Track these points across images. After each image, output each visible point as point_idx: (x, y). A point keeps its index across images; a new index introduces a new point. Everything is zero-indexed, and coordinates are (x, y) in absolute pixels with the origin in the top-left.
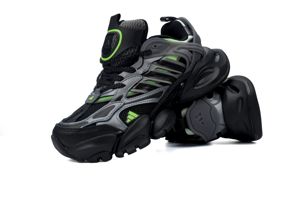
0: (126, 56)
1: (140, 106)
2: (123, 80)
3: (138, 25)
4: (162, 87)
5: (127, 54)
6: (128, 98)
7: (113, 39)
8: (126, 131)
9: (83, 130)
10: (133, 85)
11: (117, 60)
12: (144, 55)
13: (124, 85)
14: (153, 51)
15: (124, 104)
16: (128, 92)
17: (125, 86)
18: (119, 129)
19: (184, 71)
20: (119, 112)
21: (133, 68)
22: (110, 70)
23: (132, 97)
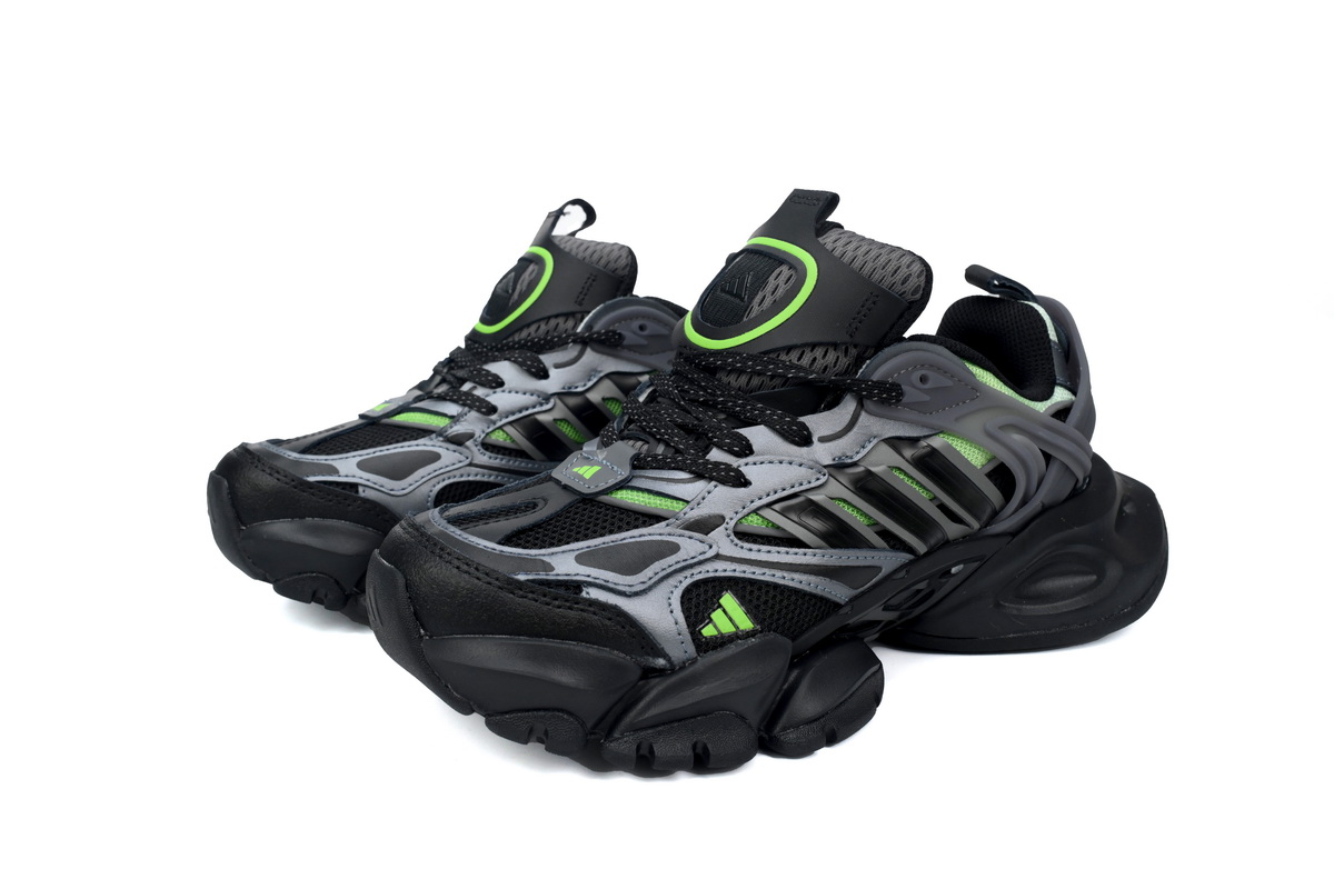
0: (799, 368)
1: (772, 593)
2: (747, 455)
3: (895, 272)
4: (884, 549)
5: (805, 361)
6: (740, 539)
7: (771, 279)
8: (683, 667)
9: (521, 593)
10: (781, 494)
11: (752, 367)
12: (869, 397)
13: (745, 479)
14: (911, 394)
15: (718, 557)
16: (748, 515)
17: (746, 483)
18: (663, 649)
19: (988, 524)
20: (686, 580)
21: (807, 429)
22: (705, 391)
23: (755, 542)
